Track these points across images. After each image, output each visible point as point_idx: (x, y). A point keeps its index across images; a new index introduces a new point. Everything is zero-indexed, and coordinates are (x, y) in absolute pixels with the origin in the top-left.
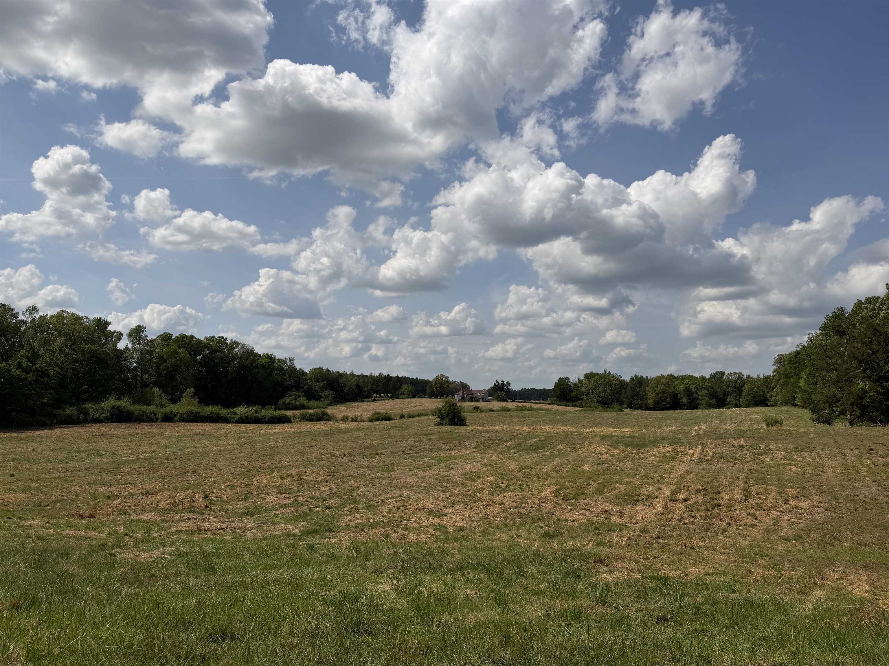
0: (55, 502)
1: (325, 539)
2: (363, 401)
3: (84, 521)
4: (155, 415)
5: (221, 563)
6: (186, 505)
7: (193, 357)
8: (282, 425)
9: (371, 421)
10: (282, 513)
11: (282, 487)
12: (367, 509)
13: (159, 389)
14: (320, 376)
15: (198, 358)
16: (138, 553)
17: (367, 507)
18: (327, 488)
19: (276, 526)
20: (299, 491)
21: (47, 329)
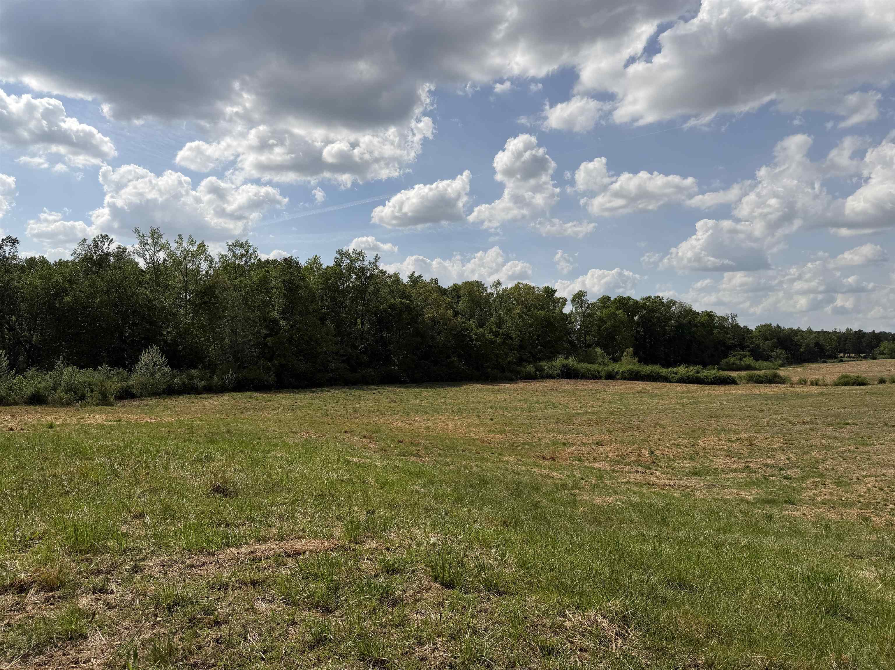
0: (524, 444)
1: (785, 511)
2: (825, 362)
3: (547, 463)
4: (599, 373)
5: (672, 518)
6: (634, 459)
7: (630, 317)
8: (726, 386)
9: (837, 385)
10: (733, 478)
11: (730, 451)
12: (836, 485)
13: (601, 349)
14: (769, 334)
15: (636, 318)
16: (594, 497)
17: (837, 483)
18: (784, 457)
19: (726, 490)
20: (750, 457)
21: (508, 299)
